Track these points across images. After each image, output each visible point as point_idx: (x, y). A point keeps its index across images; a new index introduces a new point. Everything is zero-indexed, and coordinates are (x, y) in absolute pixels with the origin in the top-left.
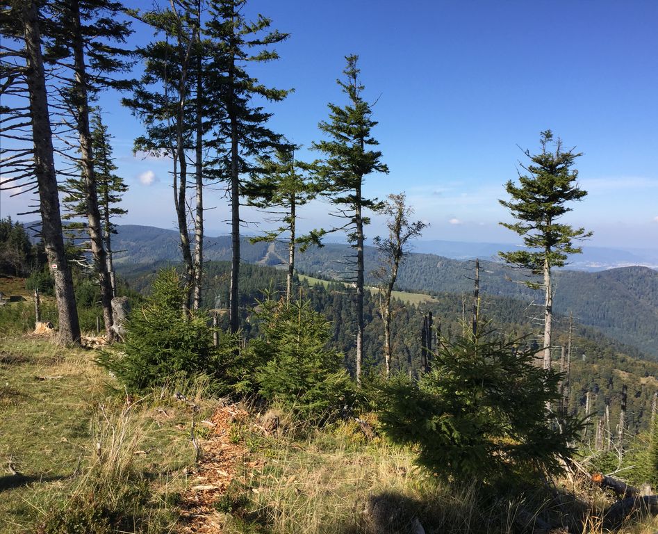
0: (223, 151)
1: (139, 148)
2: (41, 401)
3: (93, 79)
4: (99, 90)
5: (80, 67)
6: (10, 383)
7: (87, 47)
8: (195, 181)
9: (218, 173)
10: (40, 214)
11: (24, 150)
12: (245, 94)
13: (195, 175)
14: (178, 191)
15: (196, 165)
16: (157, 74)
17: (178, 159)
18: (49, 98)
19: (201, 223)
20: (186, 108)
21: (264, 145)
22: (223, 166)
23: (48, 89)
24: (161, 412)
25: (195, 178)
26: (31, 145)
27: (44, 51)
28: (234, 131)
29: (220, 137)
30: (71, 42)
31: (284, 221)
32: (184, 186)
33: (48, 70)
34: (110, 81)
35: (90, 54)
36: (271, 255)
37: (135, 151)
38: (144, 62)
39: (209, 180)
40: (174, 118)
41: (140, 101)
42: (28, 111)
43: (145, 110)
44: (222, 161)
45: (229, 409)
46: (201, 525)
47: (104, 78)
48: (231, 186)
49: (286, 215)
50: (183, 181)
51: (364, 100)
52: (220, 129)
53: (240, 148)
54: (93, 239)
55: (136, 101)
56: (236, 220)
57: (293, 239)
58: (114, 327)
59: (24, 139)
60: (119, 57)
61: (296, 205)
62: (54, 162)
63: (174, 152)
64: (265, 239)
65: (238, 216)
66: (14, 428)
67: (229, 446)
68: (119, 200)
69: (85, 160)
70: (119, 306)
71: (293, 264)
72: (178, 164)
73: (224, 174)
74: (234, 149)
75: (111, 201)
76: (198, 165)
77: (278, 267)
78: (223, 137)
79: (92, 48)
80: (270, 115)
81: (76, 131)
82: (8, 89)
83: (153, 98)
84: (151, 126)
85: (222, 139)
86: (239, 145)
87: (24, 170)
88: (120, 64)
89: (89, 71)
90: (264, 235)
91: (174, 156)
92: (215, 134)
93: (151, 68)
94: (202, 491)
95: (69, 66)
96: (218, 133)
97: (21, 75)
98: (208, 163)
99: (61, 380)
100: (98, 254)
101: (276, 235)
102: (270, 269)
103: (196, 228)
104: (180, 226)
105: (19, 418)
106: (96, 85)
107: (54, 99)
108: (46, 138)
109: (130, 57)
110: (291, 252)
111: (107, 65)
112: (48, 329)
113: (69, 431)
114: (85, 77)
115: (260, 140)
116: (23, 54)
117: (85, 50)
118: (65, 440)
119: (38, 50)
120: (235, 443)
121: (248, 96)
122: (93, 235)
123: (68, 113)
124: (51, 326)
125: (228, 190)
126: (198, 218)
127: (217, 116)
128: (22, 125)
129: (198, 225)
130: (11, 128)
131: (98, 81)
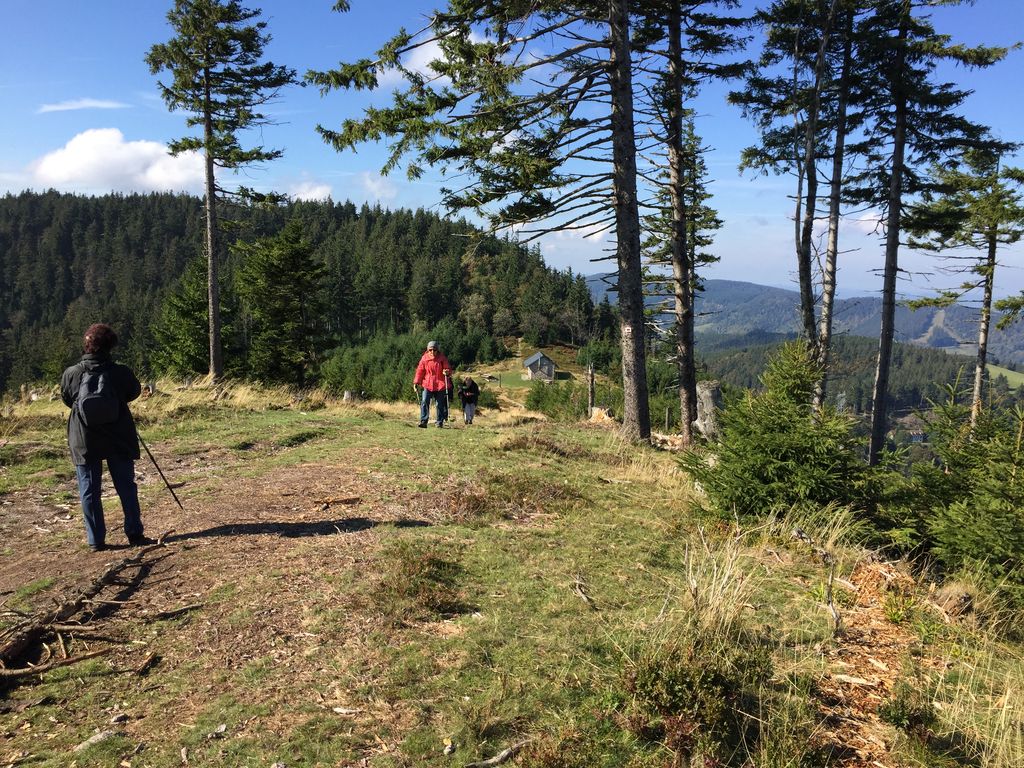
0: (877, 158)
1: (748, 164)
2: (607, 510)
3: (690, 68)
4: (697, 83)
5: (675, 54)
6: (569, 481)
7: (686, 22)
8: (828, 208)
9: (867, 195)
10: (616, 260)
11: (601, 175)
12: (924, 62)
13: (829, 200)
14: (802, 225)
15: (831, 183)
16: (782, 47)
17: (806, 175)
18: (635, 101)
19: (833, 273)
20: (824, 94)
21: (951, 144)
22: (876, 182)
23: (635, 88)
24: (771, 554)
25: (829, 204)
26: (610, 168)
27: (632, 35)
28: (902, 124)
29: (875, 136)
30: (665, 17)
31: (973, 272)
32: (812, 217)
33: (636, 62)
34: (713, 67)
35: (689, 32)
36: (938, 331)
37: (741, 169)
38: (765, 31)
39: (850, 206)
40: (803, 111)
41: (754, 94)
42: (609, 122)
43: (761, 106)
44: (874, 175)
45: (882, 569)
46: (852, 735)
47: (706, 65)
48: (886, 215)
49: (978, 261)
50: (811, 209)
52: (875, 124)
53: (908, 151)
54: (678, 296)
55: (749, 94)
56: (892, 269)
57: (988, 303)
58: (698, 423)
59: (602, 160)
60: (729, 30)
61: (998, 244)
62: (637, 189)
63: (799, 166)
64: (936, 303)
65: (895, 263)
66: (579, 539)
67: (882, 626)
68: (709, 243)
69: (673, 186)
70: (707, 393)
71: (985, 344)
72: (805, 183)
73: (877, 195)
74: (898, 154)
75: (699, 244)
76: (836, 183)
77: (949, 351)
78: (880, 136)
79: (693, 22)
80: (966, 94)
81: (665, 144)
82: (587, 94)
83: (773, 85)
84: (768, 130)
85: (878, 139)
86: (907, 146)
87: (601, 202)
88: (729, 41)
89: (686, 57)
90: (933, 295)
91: (800, 170)
92: (867, 133)
93: (775, 40)
94: (848, 685)
95: (661, 53)
96: (871, 129)
97: (602, 73)
98: (852, 179)
99: (630, 486)
100: (684, 316)
101: (956, 296)
102: (935, 352)
103: (825, 283)
104: (801, 278)
105: (583, 528)
106: (694, 76)
107: (642, 101)
108: (629, 158)
109: (744, 28)
110: (983, 326)
111: (712, 44)
112: (606, 418)
113: (647, 556)
114: (682, 66)
115: (945, 136)
116: (605, 44)
117: (683, 27)
118: (642, 567)
119: (625, 35)
120: (895, 622)
121: (928, 64)
122: (679, 291)
123: (656, 121)
124: (611, 414)
125: (881, 220)
126: (829, 267)
127: (873, 103)
128: (600, 141)
129: (828, 278)
130: (589, 146)
131: (698, 70)
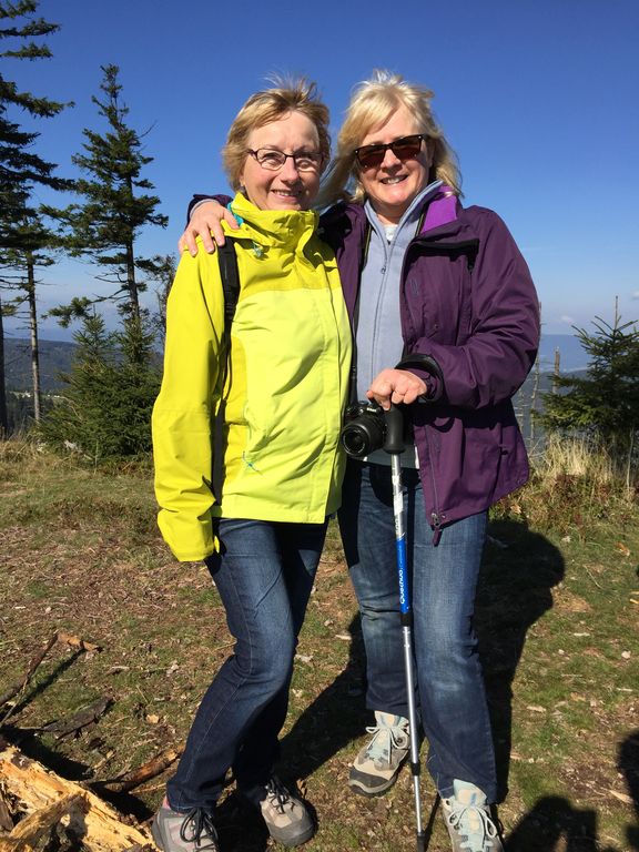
51: (130, 127)
